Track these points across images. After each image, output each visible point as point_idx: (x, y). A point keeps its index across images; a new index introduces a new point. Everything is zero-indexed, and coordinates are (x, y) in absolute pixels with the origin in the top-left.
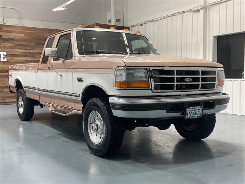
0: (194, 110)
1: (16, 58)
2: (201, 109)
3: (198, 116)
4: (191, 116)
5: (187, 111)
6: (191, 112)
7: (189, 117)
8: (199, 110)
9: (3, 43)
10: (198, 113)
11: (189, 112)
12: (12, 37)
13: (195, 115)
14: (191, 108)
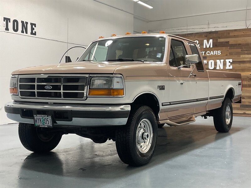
0: (43, 118)
1: (242, 65)
2: (50, 119)
3: (48, 126)
4: (41, 124)
5: (36, 118)
6: (40, 120)
7: (39, 125)
8: (48, 120)
9: (229, 49)
10: (47, 122)
11: (38, 120)
12: (239, 42)
13: (45, 124)
14: (38, 115)
